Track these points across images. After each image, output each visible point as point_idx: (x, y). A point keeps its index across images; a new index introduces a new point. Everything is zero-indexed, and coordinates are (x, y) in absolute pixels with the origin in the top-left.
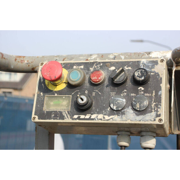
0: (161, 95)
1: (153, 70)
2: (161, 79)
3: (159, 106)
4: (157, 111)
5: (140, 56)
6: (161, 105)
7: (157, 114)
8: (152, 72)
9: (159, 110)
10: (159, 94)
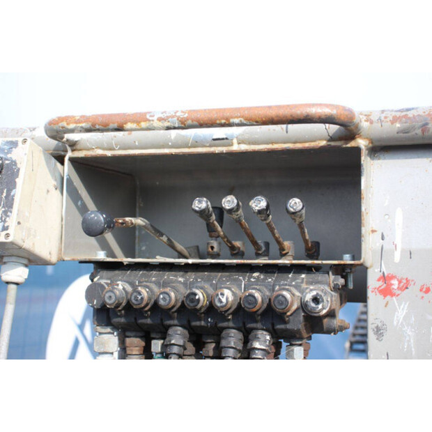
0: (14, 196)
1: (9, 156)
2: (19, 170)
3: (9, 214)
4: (5, 221)
5: (20, 134)
6: (11, 212)
7: (4, 226)
8: (7, 160)
9: (7, 219)
10: (12, 194)
